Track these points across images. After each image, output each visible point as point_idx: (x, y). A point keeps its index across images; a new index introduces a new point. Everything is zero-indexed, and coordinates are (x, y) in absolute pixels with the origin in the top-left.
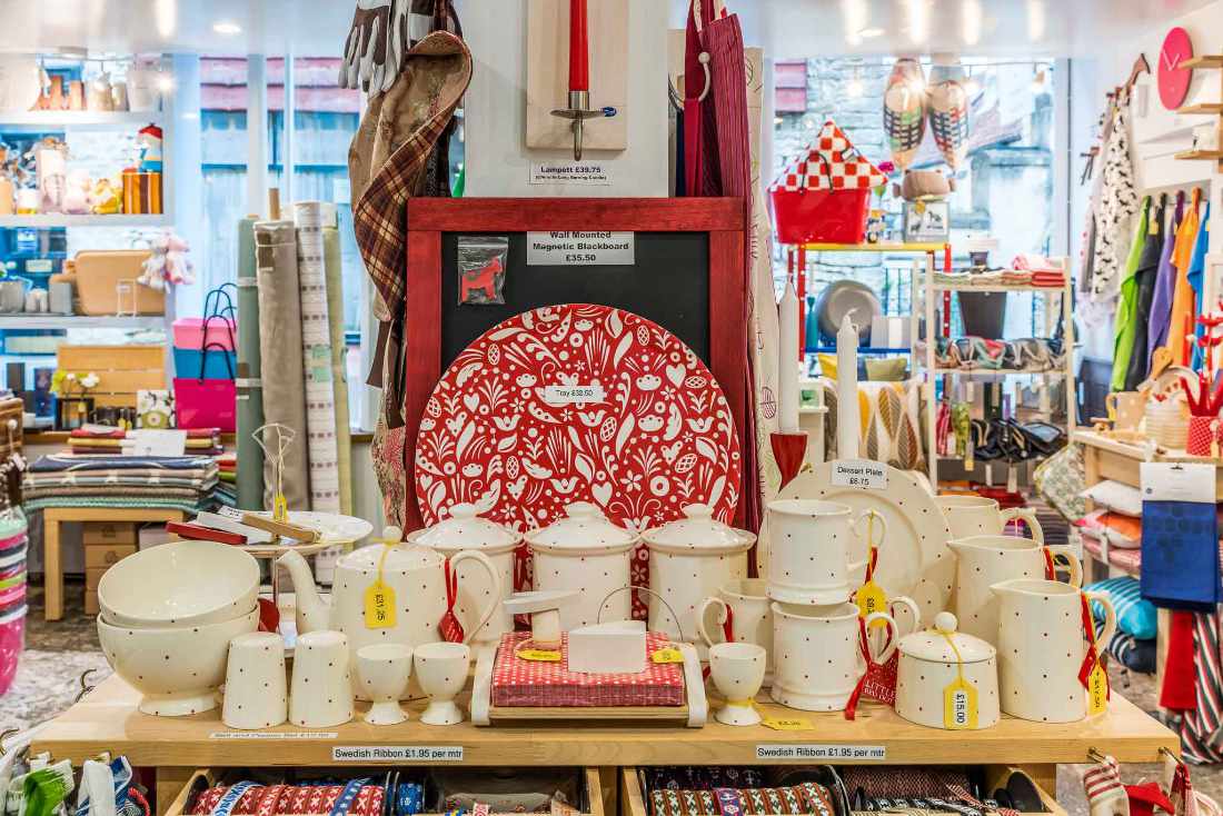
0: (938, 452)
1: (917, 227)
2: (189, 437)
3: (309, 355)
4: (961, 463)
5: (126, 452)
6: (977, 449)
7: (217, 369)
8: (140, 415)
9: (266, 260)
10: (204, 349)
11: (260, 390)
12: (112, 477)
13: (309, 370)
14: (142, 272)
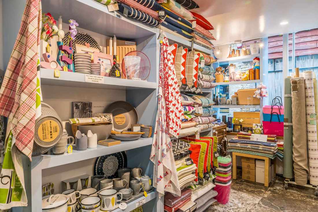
2: (268, 137)
3: (308, 117)
5: (251, 139)
7: (275, 119)
8: (253, 130)
9: (295, 89)
10: (272, 114)
11: (292, 126)
12: (249, 146)
13: (309, 121)
14: (254, 94)
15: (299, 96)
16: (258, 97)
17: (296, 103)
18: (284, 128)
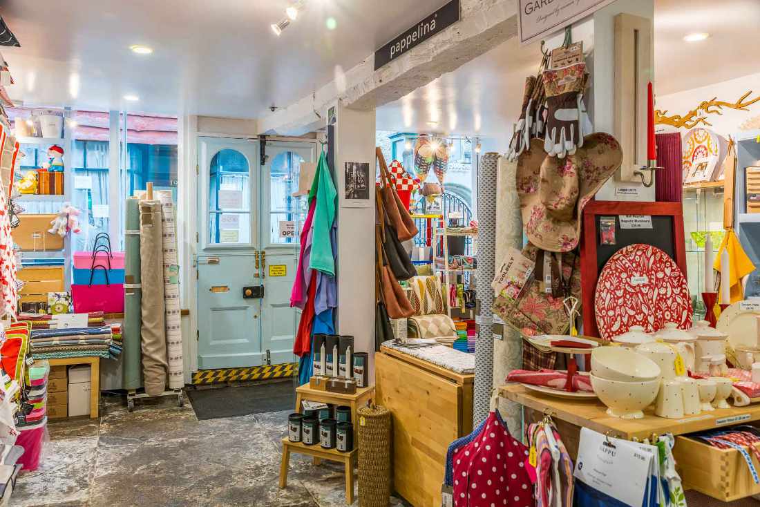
0: (451, 305)
1: (430, 207)
2: (90, 317)
3: (167, 270)
4: (460, 310)
5: (52, 327)
6: (466, 303)
7: (99, 280)
8: (50, 306)
9: (147, 220)
10: (93, 269)
11: (140, 291)
12: (56, 341)
13: (168, 278)
14: (51, 226)
15: (153, 232)
16: (62, 232)
17: (148, 245)
18: (127, 294)
